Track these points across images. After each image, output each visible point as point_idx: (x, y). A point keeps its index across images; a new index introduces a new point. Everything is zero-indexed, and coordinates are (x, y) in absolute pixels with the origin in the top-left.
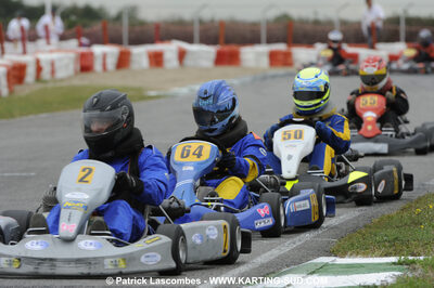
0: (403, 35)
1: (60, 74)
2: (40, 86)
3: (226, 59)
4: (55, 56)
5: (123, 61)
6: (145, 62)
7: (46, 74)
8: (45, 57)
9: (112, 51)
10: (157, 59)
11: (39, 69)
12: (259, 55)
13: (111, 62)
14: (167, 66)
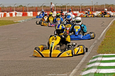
0: (55, 10)
3: (25, 15)
10: (11, 15)
12: (31, 14)
14: (13, 16)
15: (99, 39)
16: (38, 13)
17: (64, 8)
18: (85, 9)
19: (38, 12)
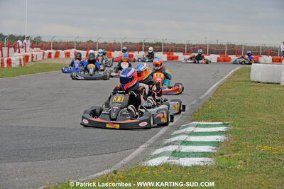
1: (38, 59)
2: (33, 63)
4: (37, 53)
5: (57, 55)
6: (64, 56)
7: (34, 59)
8: (34, 53)
9: (53, 52)
10: (68, 55)
11: (33, 57)
13: (53, 55)
14: (71, 57)
15: (201, 97)
16: (112, 53)
17: (159, 47)
18: (193, 49)
19: (113, 51)
